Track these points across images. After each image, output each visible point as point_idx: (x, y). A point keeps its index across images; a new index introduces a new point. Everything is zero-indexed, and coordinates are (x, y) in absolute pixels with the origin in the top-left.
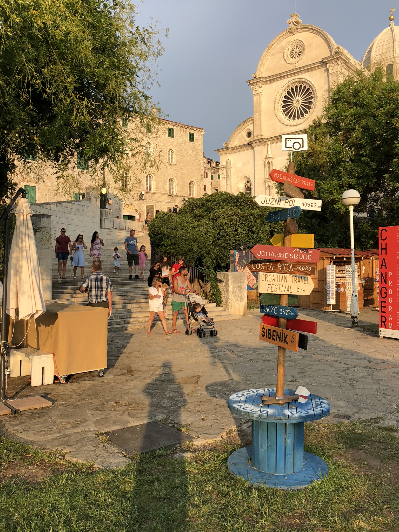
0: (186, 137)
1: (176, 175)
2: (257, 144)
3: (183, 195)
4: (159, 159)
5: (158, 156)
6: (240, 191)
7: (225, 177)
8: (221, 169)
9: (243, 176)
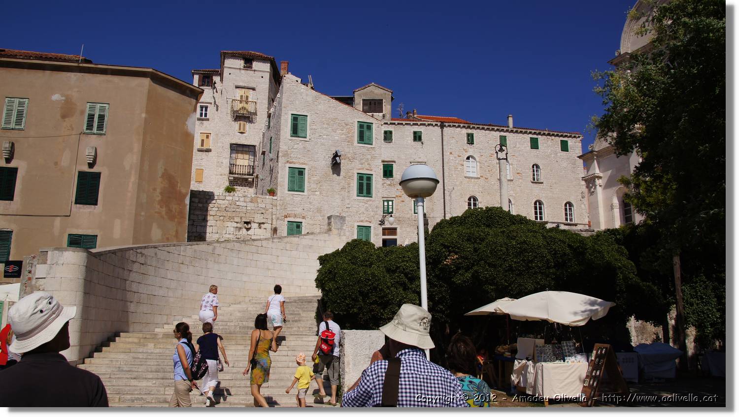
0: (556, 146)
1: (544, 195)
3: (556, 221)
4: (519, 177)
5: (518, 173)
6: (615, 208)
7: (594, 191)
8: (588, 181)
9: (619, 187)
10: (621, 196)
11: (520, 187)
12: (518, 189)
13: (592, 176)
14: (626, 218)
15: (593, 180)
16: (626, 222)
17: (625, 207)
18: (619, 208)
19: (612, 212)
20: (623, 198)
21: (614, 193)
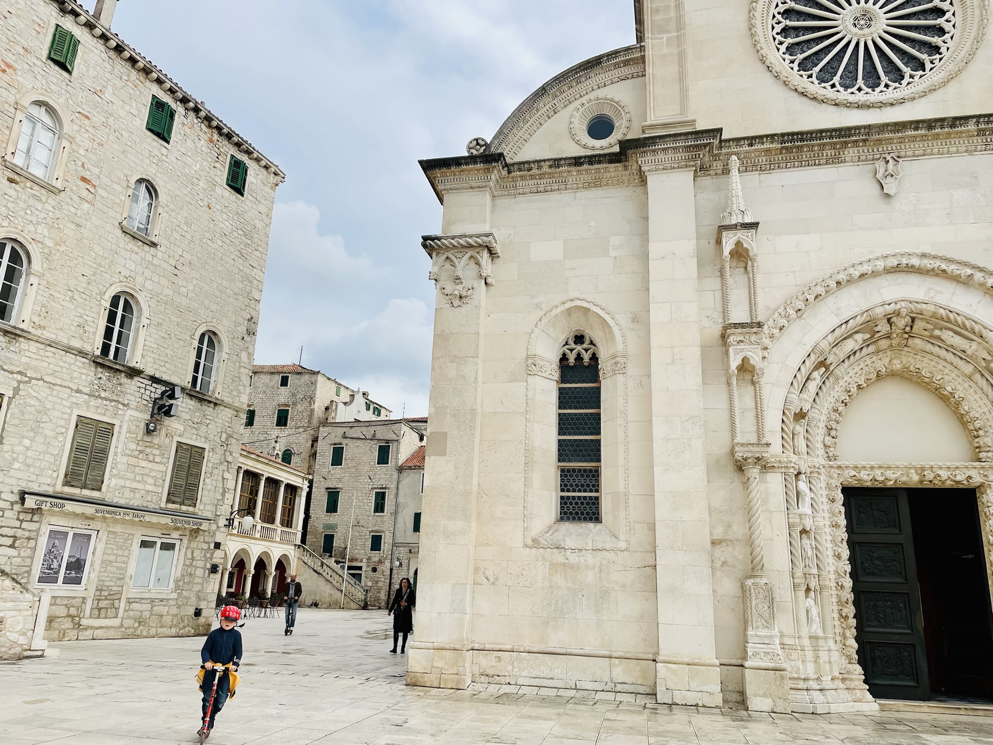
1: (149, 285)
2: (668, 159)
3: (165, 377)
4: (85, 193)
5: (84, 179)
6: (540, 373)
7: (466, 297)
8: (444, 257)
9: (568, 305)
10: (562, 339)
11: (78, 225)
12: (69, 230)
13: (476, 242)
14: (560, 419)
15: (472, 257)
16: (559, 434)
17: (562, 382)
18: (551, 377)
19: (525, 384)
20: (567, 347)
21: (545, 320)
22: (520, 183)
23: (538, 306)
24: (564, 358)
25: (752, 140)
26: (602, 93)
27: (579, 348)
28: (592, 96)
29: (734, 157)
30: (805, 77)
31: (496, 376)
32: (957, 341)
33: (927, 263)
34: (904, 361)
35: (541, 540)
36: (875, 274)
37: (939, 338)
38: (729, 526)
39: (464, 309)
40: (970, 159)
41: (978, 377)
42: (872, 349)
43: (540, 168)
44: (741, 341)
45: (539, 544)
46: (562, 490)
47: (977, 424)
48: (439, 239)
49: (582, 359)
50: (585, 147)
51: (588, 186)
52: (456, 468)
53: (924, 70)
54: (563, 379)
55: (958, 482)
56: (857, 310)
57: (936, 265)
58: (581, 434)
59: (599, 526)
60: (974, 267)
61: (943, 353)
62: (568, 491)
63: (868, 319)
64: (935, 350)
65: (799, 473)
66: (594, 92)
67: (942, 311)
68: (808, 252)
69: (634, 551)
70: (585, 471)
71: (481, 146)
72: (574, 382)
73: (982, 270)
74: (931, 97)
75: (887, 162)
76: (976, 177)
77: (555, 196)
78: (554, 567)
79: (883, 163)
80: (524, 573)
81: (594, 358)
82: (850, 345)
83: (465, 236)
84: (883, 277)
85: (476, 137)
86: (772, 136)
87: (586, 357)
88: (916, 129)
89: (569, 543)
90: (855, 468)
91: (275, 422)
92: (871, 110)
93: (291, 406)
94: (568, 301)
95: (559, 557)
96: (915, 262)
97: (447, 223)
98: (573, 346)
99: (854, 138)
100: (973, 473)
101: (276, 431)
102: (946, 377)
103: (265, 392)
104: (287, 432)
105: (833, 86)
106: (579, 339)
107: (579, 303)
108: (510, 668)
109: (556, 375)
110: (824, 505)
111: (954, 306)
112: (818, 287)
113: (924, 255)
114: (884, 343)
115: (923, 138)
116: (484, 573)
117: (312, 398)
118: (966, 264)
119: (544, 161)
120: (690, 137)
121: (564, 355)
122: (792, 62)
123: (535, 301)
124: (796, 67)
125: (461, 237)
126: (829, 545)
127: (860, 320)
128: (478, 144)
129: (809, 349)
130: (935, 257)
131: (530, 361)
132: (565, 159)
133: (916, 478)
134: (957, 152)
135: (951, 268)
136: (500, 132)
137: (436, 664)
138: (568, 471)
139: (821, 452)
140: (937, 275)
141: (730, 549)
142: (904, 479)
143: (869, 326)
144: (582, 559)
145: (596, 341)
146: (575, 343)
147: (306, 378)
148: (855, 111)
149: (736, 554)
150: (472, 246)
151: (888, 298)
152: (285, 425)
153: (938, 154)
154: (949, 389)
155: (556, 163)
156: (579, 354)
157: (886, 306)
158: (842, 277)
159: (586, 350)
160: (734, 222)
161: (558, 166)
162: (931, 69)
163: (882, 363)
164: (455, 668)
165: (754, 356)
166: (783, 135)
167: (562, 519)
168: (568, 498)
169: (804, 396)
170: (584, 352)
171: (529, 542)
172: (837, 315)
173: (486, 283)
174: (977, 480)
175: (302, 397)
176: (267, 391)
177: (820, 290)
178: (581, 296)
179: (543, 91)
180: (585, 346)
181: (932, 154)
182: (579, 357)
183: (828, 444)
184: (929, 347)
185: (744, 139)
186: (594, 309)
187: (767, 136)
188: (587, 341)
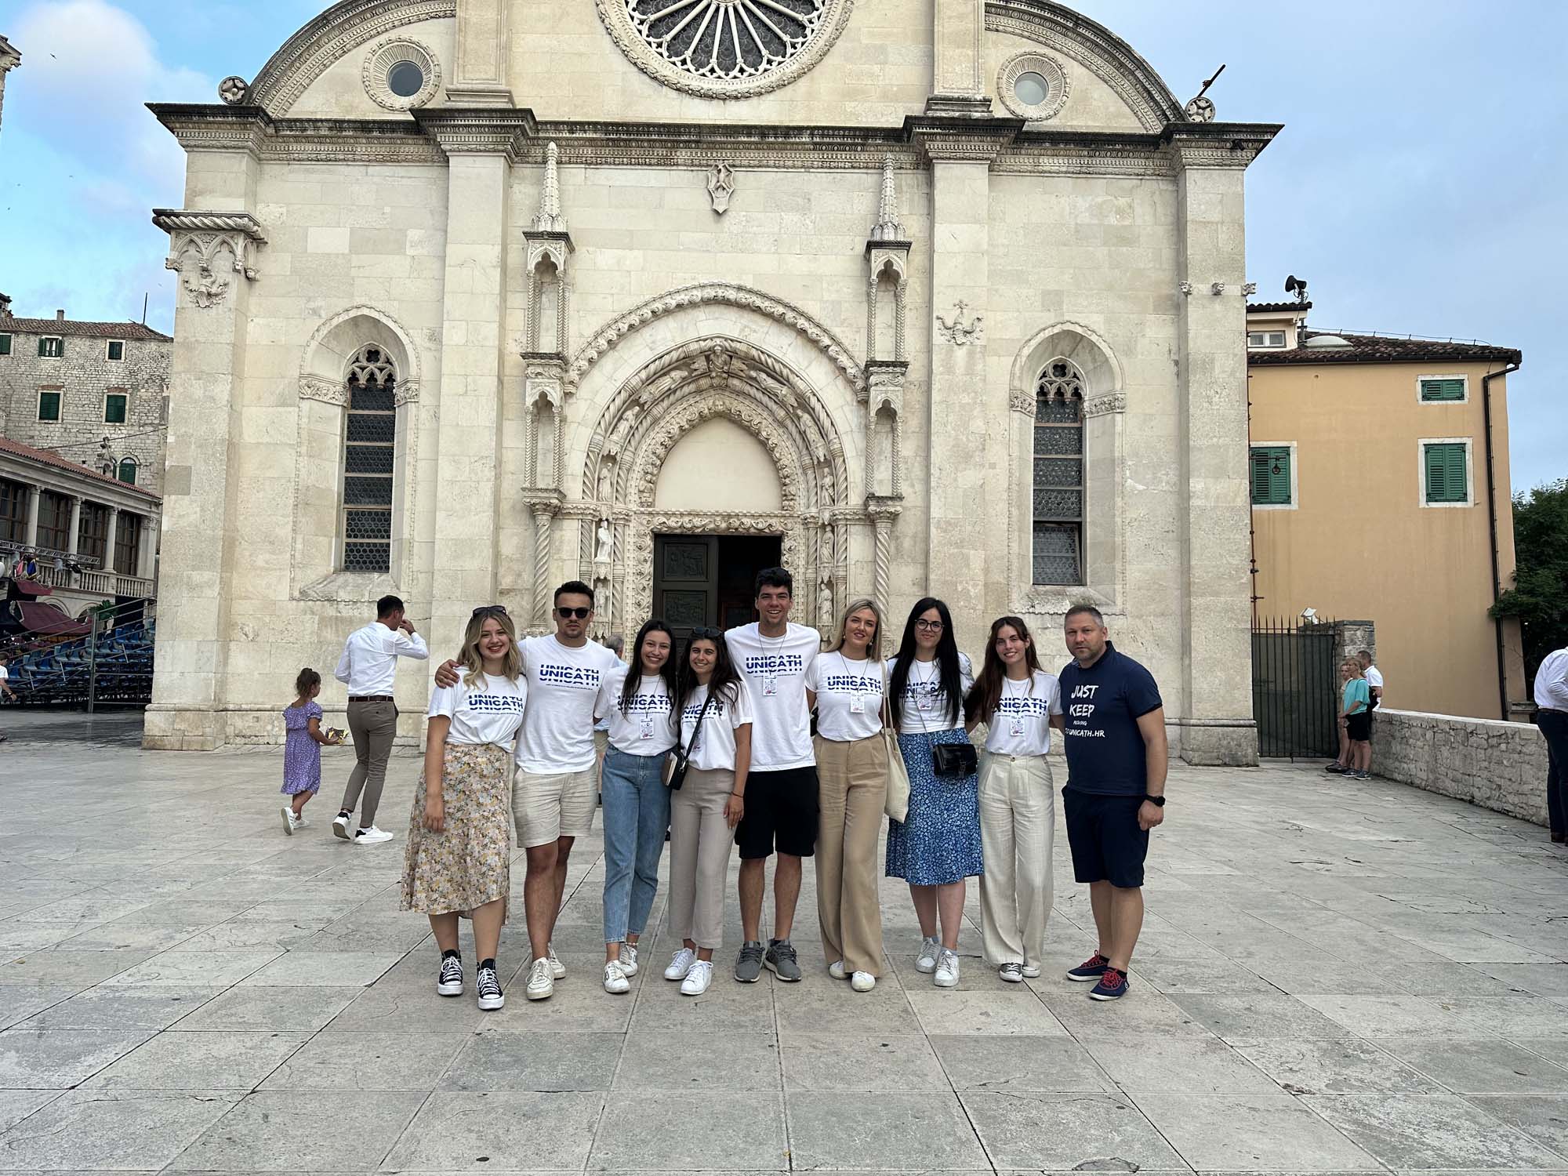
2: (472, 139)
6: (317, 397)
7: (216, 295)
8: (187, 239)
9: (353, 314)
10: (351, 354)
13: (227, 224)
14: (349, 452)
15: (224, 242)
16: (347, 471)
17: (353, 407)
18: (334, 401)
19: (297, 409)
20: (357, 364)
21: (324, 331)
22: (294, 147)
23: (315, 312)
24: (353, 378)
25: (572, 126)
26: (405, 33)
27: (371, 366)
28: (393, 35)
29: (552, 145)
30: (654, 45)
31: (260, 398)
32: (770, 383)
33: (743, 297)
34: (727, 403)
35: (310, 592)
36: (693, 305)
37: (755, 379)
38: (519, 575)
39: (213, 311)
40: (806, 176)
41: (788, 422)
42: (692, 387)
43: (316, 128)
44: (539, 374)
45: (309, 595)
46: (349, 536)
47: (786, 472)
48: (177, 215)
49: (376, 380)
50: (381, 105)
51: (383, 161)
52: (202, 510)
53: (784, 57)
54: (354, 403)
55: (761, 530)
56: (671, 345)
57: (751, 300)
58: (373, 471)
59: (384, 577)
60: (786, 306)
61: (759, 395)
62: (356, 537)
63: (682, 355)
64: (753, 392)
65: (601, 520)
66: (396, 30)
67: (754, 352)
68: (629, 272)
69: (416, 603)
70: (377, 514)
71: (239, 89)
72: (367, 408)
73: (794, 309)
74: (779, 93)
75: (719, 171)
76: (809, 200)
77: (342, 169)
78: (324, 622)
79: (715, 172)
80: (289, 628)
81: (390, 378)
82: (666, 383)
83: (212, 215)
84: (702, 309)
85: (232, 75)
86: (595, 124)
87: (380, 378)
88: (749, 135)
89: (343, 595)
90: (666, 514)
91: (104, 414)
92: (715, 102)
93: (130, 391)
94: (353, 308)
95: (330, 611)
96: (732, 295)
97: (192, 194)
98: (365, 363)
99: (685, 138)
100: (773, 521)
101: (107, 430)
102: (764, 422)
103: (82, 367)
104: (125, 432)
105: (684, 62)
106: (373, 355)
107: (366, 312)
108: (269, 727)
109: (342, 399)
110: (631, 555)
111: (765, 347)
112: (633, 316)
113: (740, 288)
114: (704, 382)
115: (757, 146)
116: (242, 629)
117: (163, 380)
118: (779, 302)
119: (322, 121)
120: (494, 115)
121: (354, 374)
122: (642, 22)
123: (312, 305)
124: (645, 32)
125: (205, 215)
126: (630, 593)
127: (675, 355)
128: (235, 86)
129: (619, 384)
130: (750, 291)
131: (304, 382)
132: (349, 121)
133: (724, 525)
134: (794, 167)
135: (765, 304)
136: (265, 73)
137: (177, 726)
138: (357, 514)
139: (633, 497)
140: (754, 311)
141: (518, 598)
142: (712, 526)
143: (685, 361)
144: (356, 612)
145: (393, 359)
146: (369, 360)
147: (152, 347)
148: (697, 101)
149: (524, 603)
150: (224, 229)
151: (704, 333)
152: (123, 421)
153: (775, 167)
154: (764, 434)
155: (338, 125)
156: (372, 374)
157: (702, 344)
158: (659, 306)
159: (381, 370)
160: (541, 229)
161: (341, 129)
162: (792, 55)
163: (705, 405)
164: (201, 729)
165: (551, 391)
166: (606, 124)
167: (347, 569)
168: (355, 544)
169: (614, 437)
170: (377, 371)
171: (296, 594)
172: (651, 349)
173: (247, 278)
174: (777, 526)
175: (146, 377)
176: (87, 365)
177: (634, 319)
178: (369, 304)
179: (323, 20)
180: (379, 364)
181: (769, 167)
182: (372, 377)
183: (642, 489)
184: (747, 388)
185: (563, 123)
186: (384, 320)
187: (589, 123)
188: (382, 358)
